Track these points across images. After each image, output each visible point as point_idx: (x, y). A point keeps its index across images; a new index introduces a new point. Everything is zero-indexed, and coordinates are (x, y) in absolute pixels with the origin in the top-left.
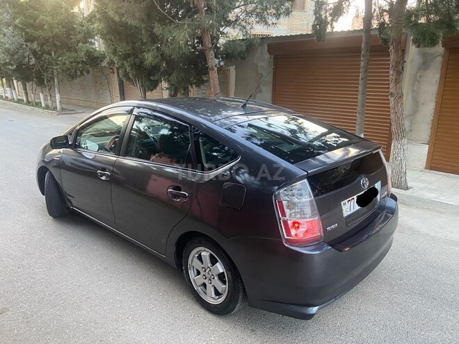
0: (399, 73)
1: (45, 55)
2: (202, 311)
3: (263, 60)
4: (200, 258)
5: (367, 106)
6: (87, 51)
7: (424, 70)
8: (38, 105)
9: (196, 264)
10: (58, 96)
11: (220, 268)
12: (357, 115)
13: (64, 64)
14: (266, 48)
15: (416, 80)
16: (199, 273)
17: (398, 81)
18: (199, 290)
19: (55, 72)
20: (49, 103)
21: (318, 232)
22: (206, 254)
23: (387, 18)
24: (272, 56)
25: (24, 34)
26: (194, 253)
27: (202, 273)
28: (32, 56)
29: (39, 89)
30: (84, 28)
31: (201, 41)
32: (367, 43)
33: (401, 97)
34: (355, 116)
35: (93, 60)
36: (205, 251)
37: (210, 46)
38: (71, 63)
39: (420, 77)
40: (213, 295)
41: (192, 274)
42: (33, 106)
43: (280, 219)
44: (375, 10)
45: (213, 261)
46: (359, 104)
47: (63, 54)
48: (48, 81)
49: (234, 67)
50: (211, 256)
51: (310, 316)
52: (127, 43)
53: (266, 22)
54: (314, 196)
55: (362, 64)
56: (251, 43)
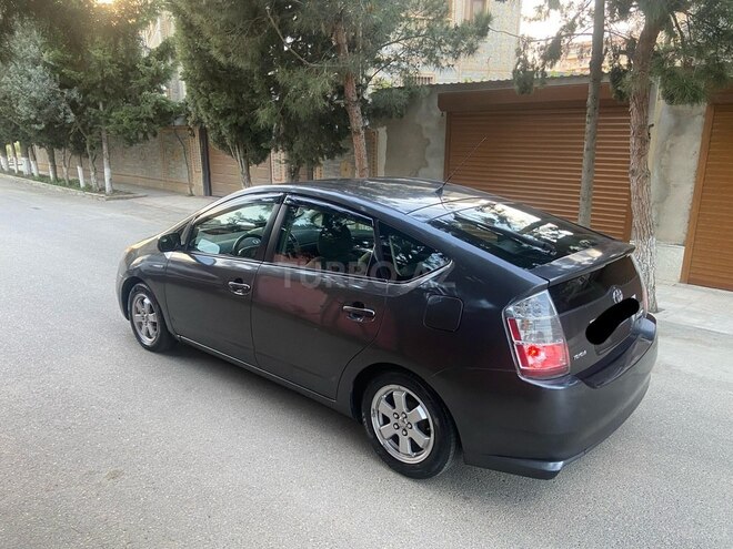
0: (645, 141)
1: (89, 108)
2: (392, 474)
3: (430, 121)
4: (390, 400)
5: (595, 189)
6: (156, 103)
7: (677, 135)
8: (74, 184)
9: (385, 408)
10: (107, 172)
11: (422, 412)
12: (580, 201)
13: (120, 122)
14: (436, 100)
15: (665, 150)
16: (386, 420)
17: (642, 154)
18: (388, 445)
19: (104, 134)
20: (93, 182)
21: (562, 360)
22: (400, 395)
23: (624, 60)
24: (445, 113)
25: (58, 76)
26: (382, 393)
27: (393, 421)
28: (69, 110)
29: (75, 159)
30: (152, 69)
31: (341, 91)
32: (595, 97)
33: (647, 176)
34: (578, 204)
35: (165, 115)
36: (399, 390)
37: (355, 98)
38: (131, 120)
39: (672, 145)
40: (409, 452)
41: (376, 422)
42: (64, 185)
43: (513, 343)
44: (607, 50)
45: (411, 404)
46: (583, 185)
47: (118, 107)
48: (92, 148)
49: (385, 128)
50: (408, 397)
51: (553, 474)
52: (229, 93)
53: (438, 64)
54: (559, 313)
55: (588, 127)
56: (413, 93)
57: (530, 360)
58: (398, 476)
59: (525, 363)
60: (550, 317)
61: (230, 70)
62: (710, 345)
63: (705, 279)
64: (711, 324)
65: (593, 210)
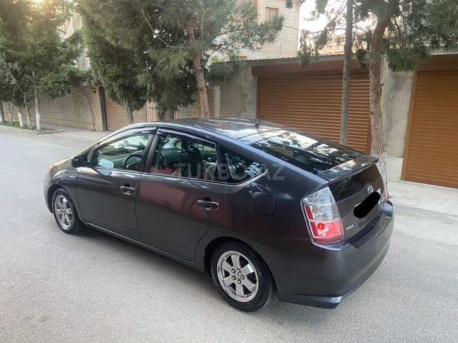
0: (378, 94)
1: (25, 75)
2: (231, 310)
3: (247, 82)
4: (229, 261)
5: (349, 124)
6: (70, 71)
7: (397, 90)
8: (16, 124)
9: (226, 266)
10: (38, 116)
11: (250, 268)
12: (341, 131)
13: (46, 84)
14: (250, 70)
15: (390, 100)
16: (227, 274)
17: (377, 101)
18: (228, 290)
19: (35, 91)
20: (28, 123)
21: (339, 232)
22: (236, 258)
23: (365, 45)
24: (256, 78)
25: (4, 54)
26: (224, 256)
27: (231, 274)
28: (12, 76)
29: (17, 108)
30: (67, 49)
31: (190, 64)
32: (348, 68)
33: (380, 115)
34: (339, 133)
35: (76, 79)
36: (235, 254)
37: (200, 68)
38: (53, 83)
39: (393, 97)
40: (243, 294)
41: (220, 276)
42: (10, 125)
43: (308, 221)
44: (354, 39)
45: (243, 263)
46: (342, 121)
47: (45, 74)
48: (28, 101)
49: (219, 87)
50: (241, 258)
51: (335, 305)
52: (118, 65)
53: (251, 47)
54: (336, 201)
55: (344, 86)
56: (236, 65)
57: (319, 232)
58: (236, 310)
59: (316, 234)
60: (330, 204)
61: (119, 50)
62: (422, 218)
63: (416, 177)
64: (421, 205)
65: (348, 137)
